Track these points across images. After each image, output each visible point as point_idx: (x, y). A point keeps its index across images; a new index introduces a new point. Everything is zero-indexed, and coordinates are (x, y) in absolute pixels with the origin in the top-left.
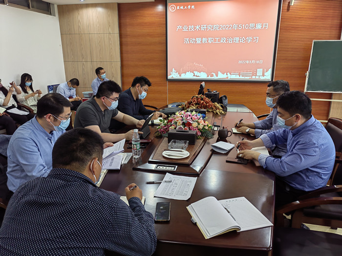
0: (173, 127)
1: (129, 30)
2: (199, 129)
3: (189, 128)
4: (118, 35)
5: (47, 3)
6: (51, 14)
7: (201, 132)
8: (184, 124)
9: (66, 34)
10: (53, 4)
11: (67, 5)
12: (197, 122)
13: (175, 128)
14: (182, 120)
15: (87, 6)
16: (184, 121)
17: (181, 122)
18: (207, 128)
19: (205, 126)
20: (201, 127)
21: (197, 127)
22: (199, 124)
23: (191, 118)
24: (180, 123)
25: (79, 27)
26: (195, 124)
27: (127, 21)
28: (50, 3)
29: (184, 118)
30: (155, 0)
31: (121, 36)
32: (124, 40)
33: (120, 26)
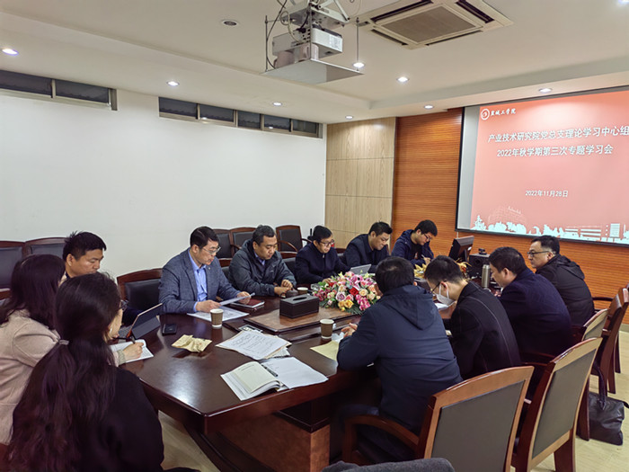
0: (332, 294)
3: (355, 297)
4: (393, 160)
5: (316, 123)
6: (317, 136)
8: (348, 291)
10: (322, 124)
11: (337, 124)
12: (367, 288)
13: (335, 295)
14: (345, 284)
15: (359, 123)
16: (348, 286)
20: (372, 297)
21: (366, 296)
22: (369, 293)
24: (342, 289)
25: (347, 150)
26: (363, 292)
29: (350, 282)
30: (448, 110)
31: (397, 161)
32: (401, 167)
33: (398, 148)
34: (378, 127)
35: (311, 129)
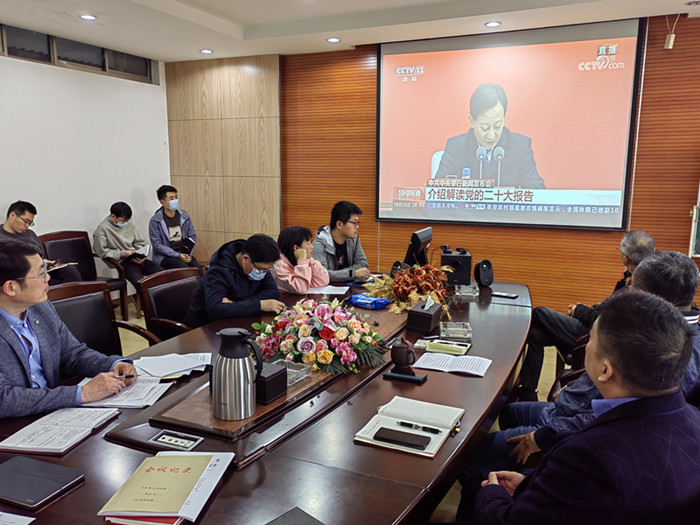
0: (289, 342)
1: (300, 111)
2: (351, 345)
3: (329, 343)
4: (278, 120)
5: (146, 59)
6: (150, 81)
7: (356, 351)
8: (316, 334)
9: (177, 119)
10: (156, 62)
11: (183, 64)
12: (346, 326)
13: (295, 344)
14: (311, 323)
15: (220, 62)
16: (317, 326)
17: (309, 331)
18: (369, 339)
19: (364, 334)
20: (356, 338)
21: (347, 340)
22: (351, 333)
23: (333, 318)
24: (305, 331)
25: (203, 105)
26: (342, 333)
27: (299, 90)
28: (150, 60)
29: (316, 318)
30: (357, 47)
31: (284, 122)
32: (290, 130)
33: (284, 102)
34: (249, 70)
35: (140, 68)
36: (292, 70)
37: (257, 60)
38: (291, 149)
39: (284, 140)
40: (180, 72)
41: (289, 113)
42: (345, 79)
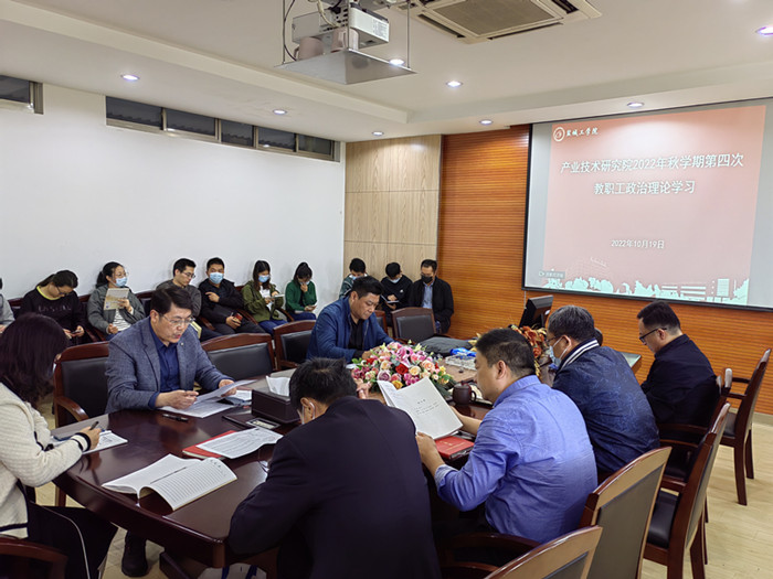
0: (372, 373)
1: (459, 186)
3: (403, 377)
4: (437, 193)
5: (330, 141)
6: (332, 159)
8: (394, 369)
9: (353, 192)
10: (339, 142)
11: (361, 143)
12: (420, 366)
13: (376, 375)
14: (391, 360)
15: (391, 142)
16: (394, 362)
17: (388, 365)
18: (436, 378)
20: (426, 376)
22: (422, 371)
23: (409, 358)
25: (375, 179)
26: (415, 371)
27: (459, 167)
28: (334, 141)
29: (394, 356)
30: (512, 126)
31: (443, 195)
32: (448, 202)
33: (444, 177)
34: (417, 148)
35: (323, 148)
36: (452, 148)
37: (423, 139)
38: (449, 220)
39: (442, 212)
40: (358, 150)
41: (449, 187)
42: (498, 157)
